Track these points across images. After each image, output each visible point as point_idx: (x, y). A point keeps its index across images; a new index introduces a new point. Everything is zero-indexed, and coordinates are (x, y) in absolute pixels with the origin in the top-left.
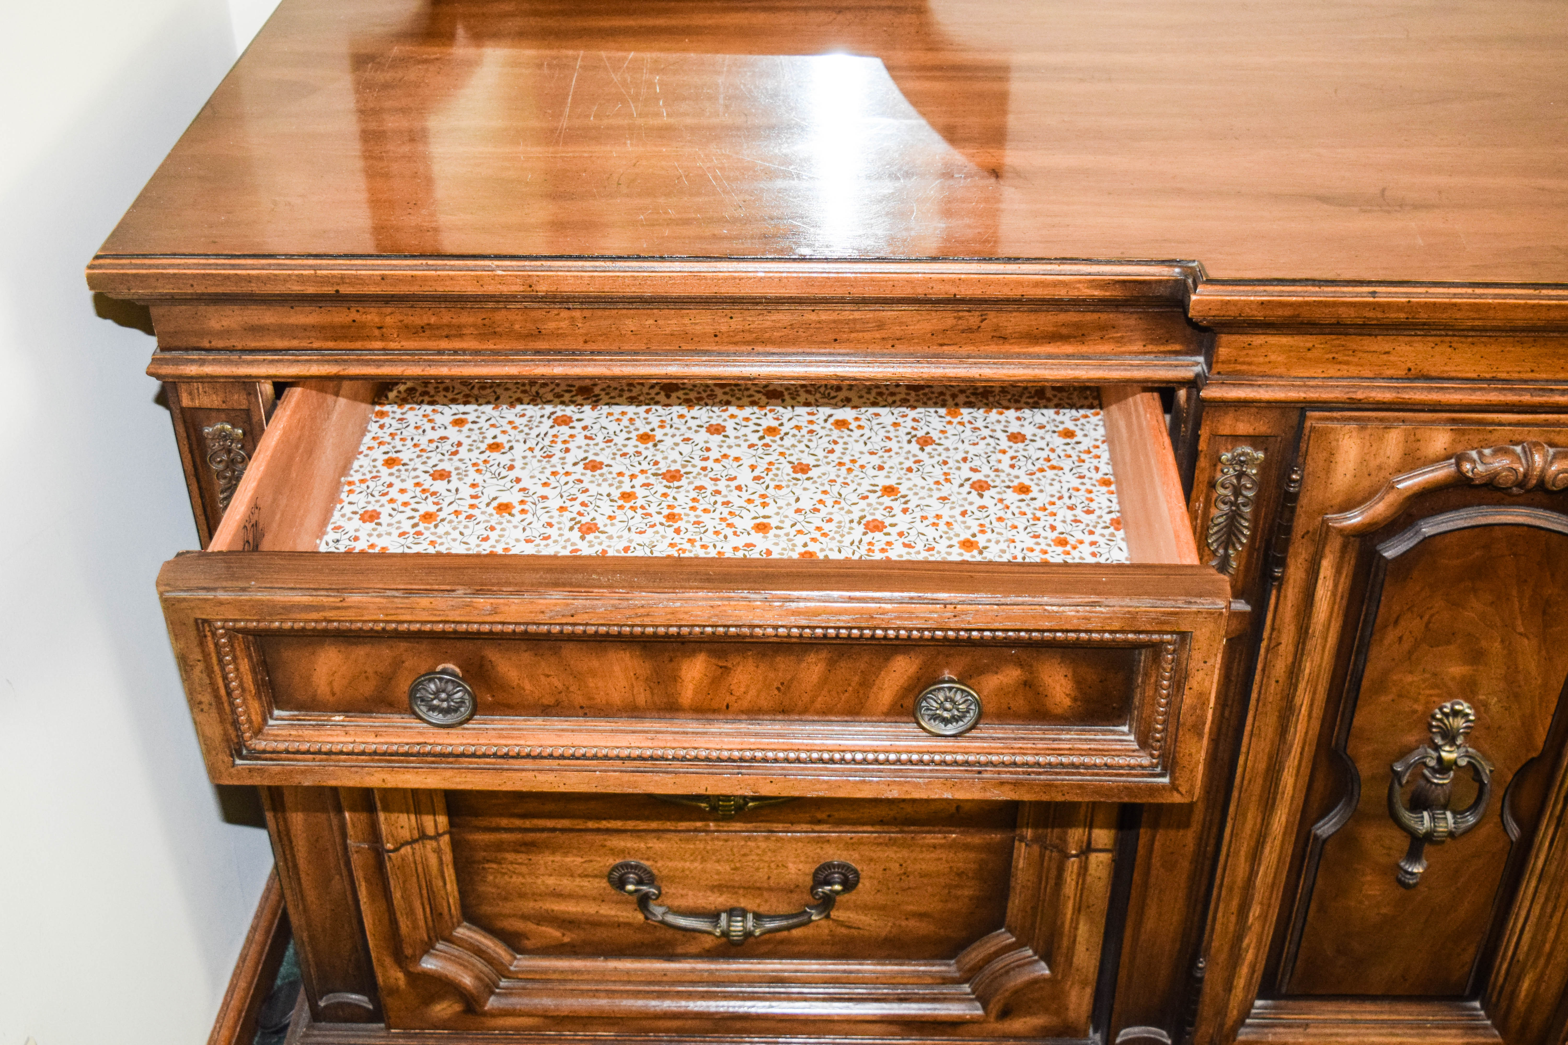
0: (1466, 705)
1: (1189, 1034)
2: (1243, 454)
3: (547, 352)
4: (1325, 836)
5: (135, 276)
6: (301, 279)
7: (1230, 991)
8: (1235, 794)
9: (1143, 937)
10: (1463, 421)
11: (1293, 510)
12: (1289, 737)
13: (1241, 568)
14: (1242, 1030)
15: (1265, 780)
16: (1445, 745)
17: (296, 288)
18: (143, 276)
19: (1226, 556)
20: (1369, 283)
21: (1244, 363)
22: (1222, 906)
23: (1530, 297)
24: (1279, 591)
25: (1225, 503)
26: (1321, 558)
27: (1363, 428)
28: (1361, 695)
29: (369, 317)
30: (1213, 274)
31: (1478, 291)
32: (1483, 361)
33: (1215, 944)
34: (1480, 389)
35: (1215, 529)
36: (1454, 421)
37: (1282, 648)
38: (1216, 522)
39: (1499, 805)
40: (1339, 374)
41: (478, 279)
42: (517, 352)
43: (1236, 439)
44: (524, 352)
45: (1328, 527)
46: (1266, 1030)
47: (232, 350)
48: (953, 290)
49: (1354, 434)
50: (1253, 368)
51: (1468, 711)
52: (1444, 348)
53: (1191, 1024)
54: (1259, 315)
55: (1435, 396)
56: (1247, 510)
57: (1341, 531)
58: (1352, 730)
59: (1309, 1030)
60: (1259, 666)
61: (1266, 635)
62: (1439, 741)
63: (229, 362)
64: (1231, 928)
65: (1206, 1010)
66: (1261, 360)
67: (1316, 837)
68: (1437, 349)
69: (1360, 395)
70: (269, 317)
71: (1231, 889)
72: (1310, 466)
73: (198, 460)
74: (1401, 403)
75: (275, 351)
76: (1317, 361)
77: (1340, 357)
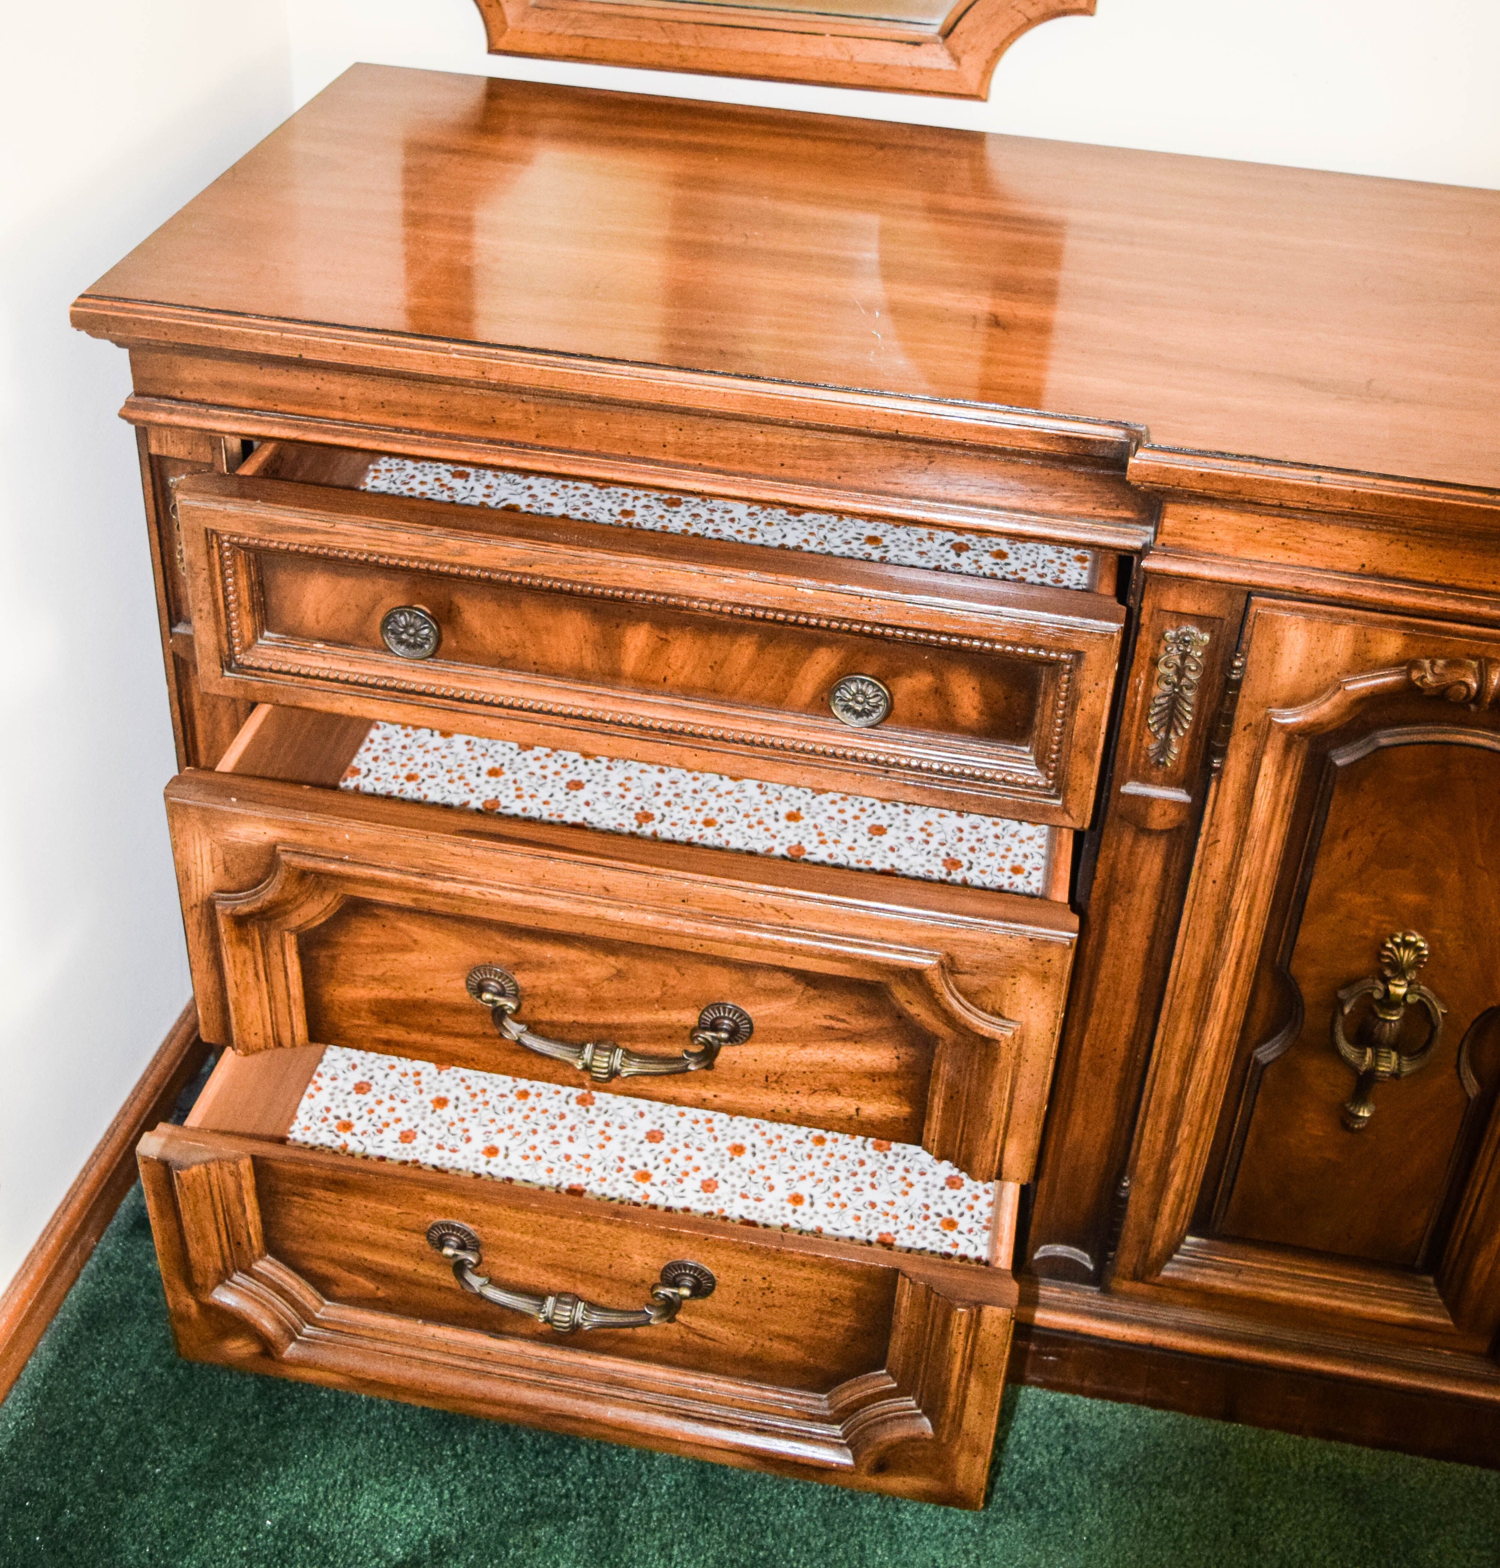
0: (1418, 937)
1: (1112, 1260)
2: (1188, 634)
3: (501, 442)
4: (1265, 1062)
5: (114, 318)
6: (267, 340)
7: (1155, 1217)
8: (1167, 999)
9: (1067, 1145)
10: (1418, 627)
11: (1234, 700)
12: (1225, 945)
13: (1184, 754)
14: (1169, 1265)
15: (1199, 988)
16: (1394, 978)
17: (262, 349)
18: (122, 319)
19: (1167, 740)
20: (1316, 467)
21: (1189, 537)
22: (1149, 1121)
23: (1483, 501)
24: (1218, 783)
25: (1167, 683)
26: (1263, 753)
27: (1310, 621)
28: (1306, 912)
29: (333, 387)
30: (1157, 440)
31: (1429, 489)
32: (1441, 566)
33: (1141, 1163)
34: (1437, 595)
35: (1157, 709)
36: (1407, 625)
37: (1220, 846)
38: (1157, 702)
39: (1455, 1054)
40: (1289, 561)
41: (434, 360)
42: (471, 439)
43: (1181, 616)
44: (477, 439)
45: (1271, 722)
46: (1195, 1270)
47: (201, 403)
48: (895, 426)
49: (1302, 625)
50: (1199, 543)
51: (1422, 944)
52: (1400, 546)
53: (1114, 1249)
54: (1198, 487)
55: (1387, 597)
56: (1189, 694)
57: (1283, 727)
58: (1297, 949)
59: (1240, 1277)
60: (1196, 863)
61: (1204, 829)
62: (1388, 973)
63: (198, 415)
64: (1159, 1147)
65: (1130, 1235)
66: (1209, 536)
67: (1257, 1062)
68: (1393, 547)
69: (1307, 585)
70: (239, 374)
71: (1159, 1106)
72: (1254, 654)
73: (161, 508)
74: (1350, 600)
75: (241, 409)
76: (1268, 545)
77: (1290, 543)
